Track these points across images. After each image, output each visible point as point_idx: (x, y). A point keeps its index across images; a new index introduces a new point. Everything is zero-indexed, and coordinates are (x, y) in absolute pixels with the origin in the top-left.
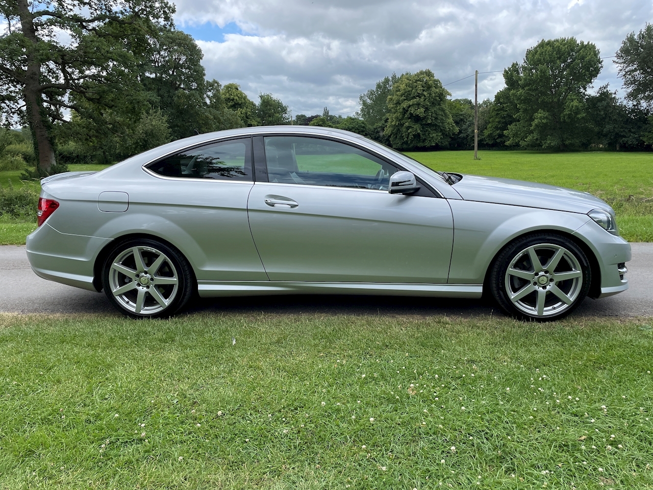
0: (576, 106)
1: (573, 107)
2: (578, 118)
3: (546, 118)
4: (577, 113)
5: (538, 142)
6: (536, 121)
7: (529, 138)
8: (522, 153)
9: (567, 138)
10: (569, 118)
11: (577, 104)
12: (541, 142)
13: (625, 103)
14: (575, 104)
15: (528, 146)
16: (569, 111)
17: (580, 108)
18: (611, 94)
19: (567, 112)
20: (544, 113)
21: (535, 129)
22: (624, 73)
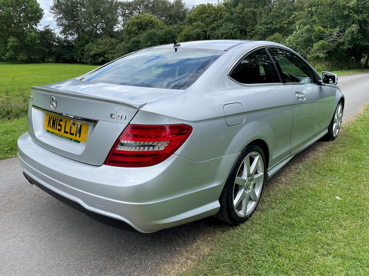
0: (34, 35)
1: (32, 36)
2: (36, 43)
3: (16, 42)
4: (35, 40)
5: (14, 57)
6: (10, 44)
7: (7, 54)
8: (5, 64)
9: (31, 55)
10: (31, 42)
11: (35, 35)
12: (16, 57)
13: (60, 36)
14: (33, 34)
15: (7, 59)
16: (30, 38)
17: (36, 37)
18: (52, 30)
19: (29, 39)
20: (14, 39)
21: (10, 49)
22: (57, 19)
